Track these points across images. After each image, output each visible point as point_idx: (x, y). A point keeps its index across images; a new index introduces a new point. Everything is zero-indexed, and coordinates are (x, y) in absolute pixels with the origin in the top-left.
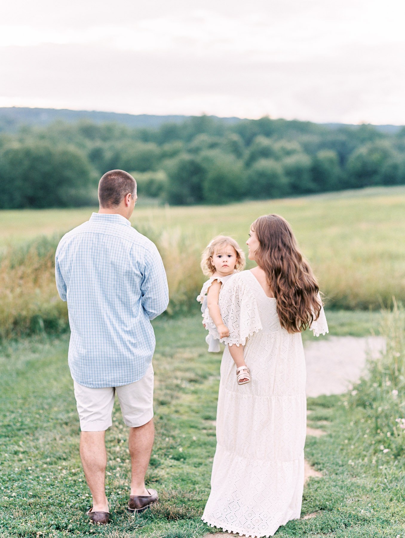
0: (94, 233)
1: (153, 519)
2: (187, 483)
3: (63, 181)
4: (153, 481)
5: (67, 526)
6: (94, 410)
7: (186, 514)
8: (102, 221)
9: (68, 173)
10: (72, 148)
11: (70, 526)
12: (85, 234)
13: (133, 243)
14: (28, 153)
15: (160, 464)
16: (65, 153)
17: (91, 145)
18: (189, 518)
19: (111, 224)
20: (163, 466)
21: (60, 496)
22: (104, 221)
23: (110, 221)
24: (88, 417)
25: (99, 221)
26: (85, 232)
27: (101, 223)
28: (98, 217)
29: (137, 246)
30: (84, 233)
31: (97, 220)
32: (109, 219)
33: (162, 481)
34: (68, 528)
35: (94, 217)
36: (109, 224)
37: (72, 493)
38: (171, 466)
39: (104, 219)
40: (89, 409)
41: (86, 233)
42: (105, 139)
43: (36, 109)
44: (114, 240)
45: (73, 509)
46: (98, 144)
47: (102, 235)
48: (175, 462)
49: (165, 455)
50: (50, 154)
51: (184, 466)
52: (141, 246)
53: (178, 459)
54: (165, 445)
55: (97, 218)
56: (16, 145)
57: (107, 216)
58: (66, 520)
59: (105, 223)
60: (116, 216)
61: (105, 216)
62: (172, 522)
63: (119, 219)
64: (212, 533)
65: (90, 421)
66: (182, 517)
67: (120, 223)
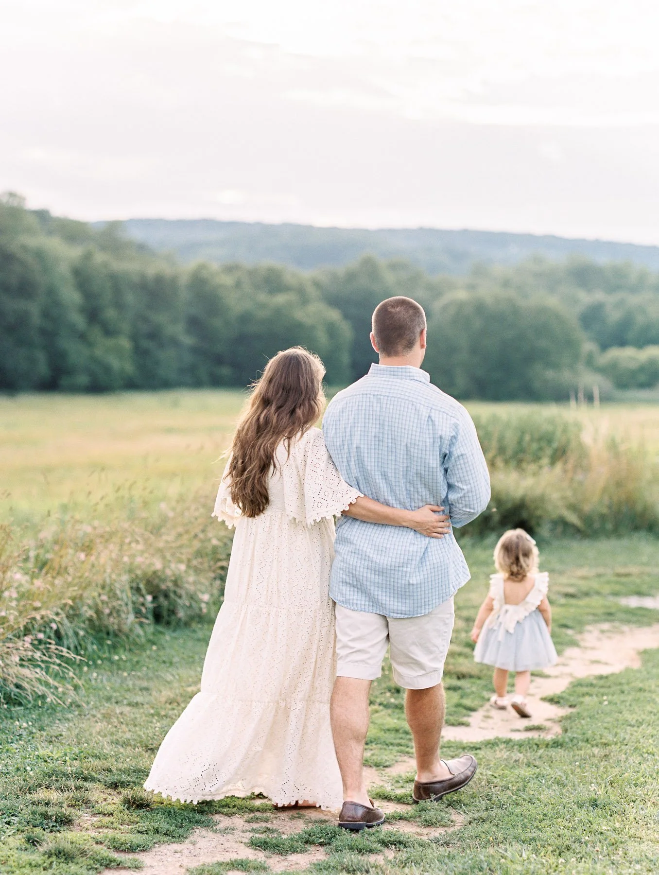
0: (374, 395)
3: (534, 357)
6: (358, 646)
8: (385, 376)
9: (543, 343)
10: (553, 301)
12: (361, 396)
13: (432, 409)
14: (480, 308)
17: (586, 298)
19: (399, 381)
22: (388, 376)
23: (397, 376)
24: (347, 656)
25: (382, 376)
26: (361, 392)
27: (383, 379)
28: (380, 370)
29: (437, 412)
30: (359, 395)
31: (378, 375)
32: (396, 373)
35: (375, 370)
36: (395, 380)
39: (388, 373)
40: (351, 644)
41: (363, 394)
42: (612, 289)
44: (403, 404)
46: (599, 296)
47: (386, 398)
52: (444, 412)
55: (379, 372)
56: (462, 295)
57: (392, 369)
59: (391, 380)
60: (405, 368)
61: (389, 369)
63: (410, 372)
65: (349, 661)
67: (412, 378)
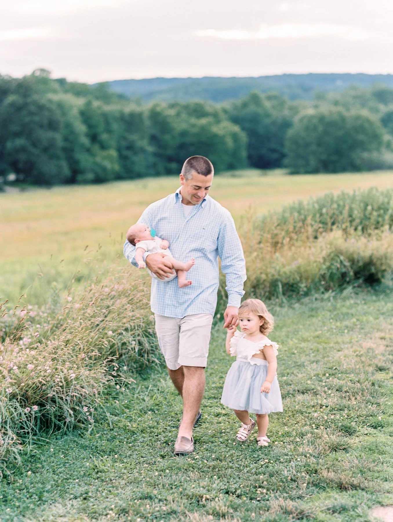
1: (325, 488)
2: (374, 453)
3: (355, 145)
4: (340, 449)
5: (235, 492)
7: (360, 485)
9: (361, 137)
10: (365, 113)
11: (239, 492)
14: (322, 119)
15: (355, 431)
16: (358, 118)
17: (384, 109)
18: (363, 490)
20: (357, 434)
21: (241, 460)
33: (350, 449)
34: (237, 493)
37: (254, 457)
38: (366, 434)
43: (332, 74)
45: (248, 474)
46: (391, 107)
48: (372, 430)
49: (364, 422)
50: (343, 119)
51: (379, 434)
53: (375, 428)
54: (365, 413)
56: (311, 112)
58: (236, 486)
62: (344, 492)
64: (382, 505)
66: (355, 487)
